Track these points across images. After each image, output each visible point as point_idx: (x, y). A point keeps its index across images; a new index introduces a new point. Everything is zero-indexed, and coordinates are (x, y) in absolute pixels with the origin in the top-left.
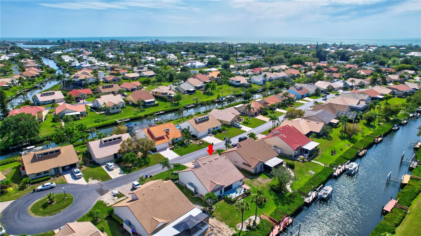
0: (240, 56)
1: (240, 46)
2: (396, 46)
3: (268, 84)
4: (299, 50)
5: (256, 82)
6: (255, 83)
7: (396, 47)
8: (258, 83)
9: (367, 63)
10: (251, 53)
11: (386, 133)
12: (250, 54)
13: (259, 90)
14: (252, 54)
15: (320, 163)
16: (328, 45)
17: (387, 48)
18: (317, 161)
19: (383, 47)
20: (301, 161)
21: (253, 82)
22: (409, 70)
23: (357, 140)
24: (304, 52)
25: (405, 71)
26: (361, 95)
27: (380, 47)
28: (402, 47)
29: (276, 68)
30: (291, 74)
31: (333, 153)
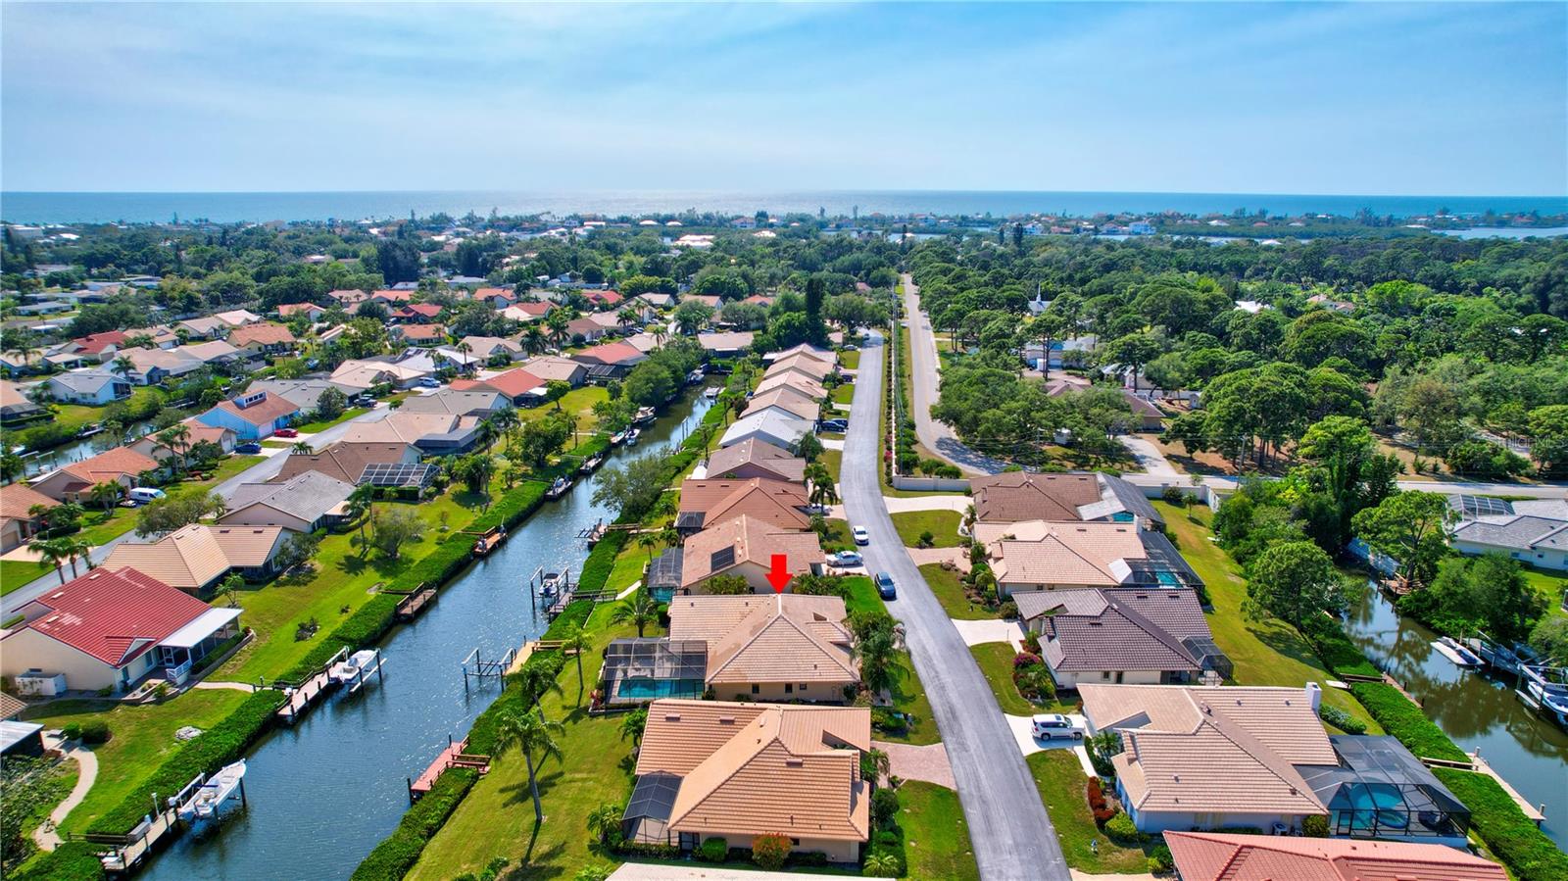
0: (51, 281)
1: (73, 237)
2: (656, 218)
3: (139, 399)
4: (331, 243)
5: (79, 397)
6: (74, 401)
7: (658, 221)
8: (90, 399)
9: (552, 278)
10: (111, 267)
11: (524, 512)
12: (103, 270)
13: (87, 429)
14: (113, 273)
15: (233, 686)
16: (450, 220)
17: (635, 223)
18: (226, 679)
19: (623, 220)
20: (150, 699)
21: (64, 398)
22: (656, 292)
23: (412, 561)
24: (347, 251)
25: (647, 296)
26: (473, 394)
27: (615, 221)
28: (671, 218)
29: (200, 325)
30: (253, 346)
31: (305, 631)
